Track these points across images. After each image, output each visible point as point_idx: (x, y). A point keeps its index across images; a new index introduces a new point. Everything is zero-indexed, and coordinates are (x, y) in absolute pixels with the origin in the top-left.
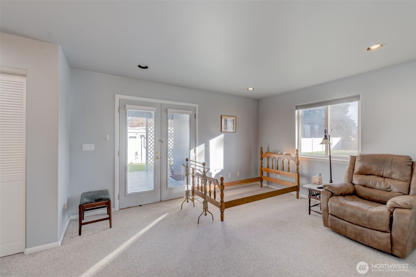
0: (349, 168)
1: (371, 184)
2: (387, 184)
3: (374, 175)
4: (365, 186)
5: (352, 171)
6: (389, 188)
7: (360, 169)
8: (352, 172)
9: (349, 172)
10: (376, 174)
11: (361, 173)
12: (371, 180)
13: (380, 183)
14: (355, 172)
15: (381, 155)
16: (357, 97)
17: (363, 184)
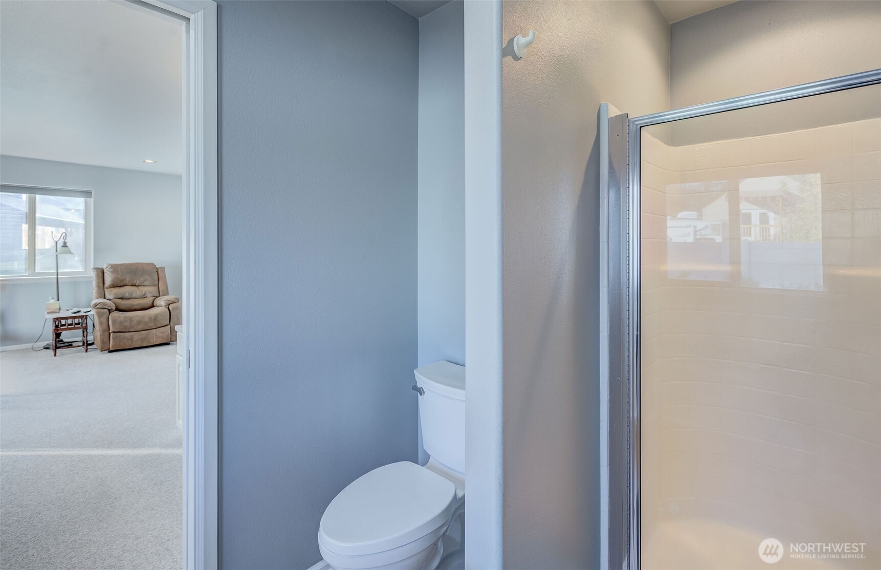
0: (98, 283)
1: (127, 295)
2: (142, 291)
3: (127, 286)
4: (122, 299)
5: (102, 285)
6: (144, 295)
7: (113, 281)
8: (102, 287)
9: (98, 287)
10: (130, 284)
11: (114, 286)
12: (126, 291)
13: (137, 291)
14: (106, 286)
15: (132, 264)
16: (88, 194)
17: (120, 296)
